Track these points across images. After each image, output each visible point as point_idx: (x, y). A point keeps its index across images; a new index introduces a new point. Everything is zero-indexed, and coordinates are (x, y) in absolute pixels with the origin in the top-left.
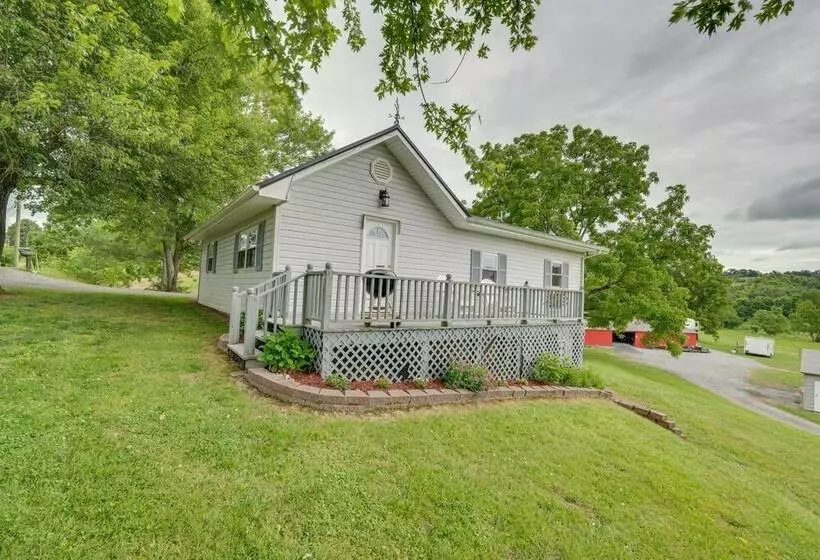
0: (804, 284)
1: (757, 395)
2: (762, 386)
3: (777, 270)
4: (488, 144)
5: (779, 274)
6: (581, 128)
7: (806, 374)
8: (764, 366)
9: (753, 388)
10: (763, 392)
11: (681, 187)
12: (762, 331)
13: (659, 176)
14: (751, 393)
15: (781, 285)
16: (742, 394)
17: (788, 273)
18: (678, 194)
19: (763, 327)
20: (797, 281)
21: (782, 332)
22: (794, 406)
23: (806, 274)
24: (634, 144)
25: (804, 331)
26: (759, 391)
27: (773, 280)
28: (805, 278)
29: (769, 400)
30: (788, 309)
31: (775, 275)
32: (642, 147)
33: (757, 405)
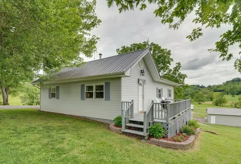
4: (125, 46)
6: (153, 43)
7: (209, 114)
11: (179, 63)
13: (173, 60)
18: (179, 65)
23: (194, 85)
24: (167, 49)
25: (196, 101)
32: (169, 50)
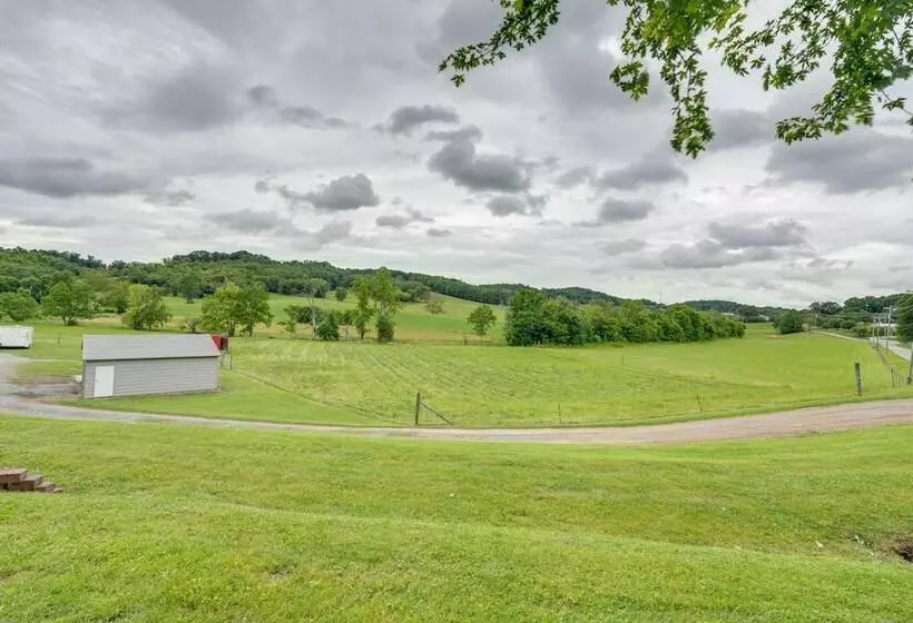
0: (52, 264)
1: (31, 396)
2: (32, 383)
3: (23, 247)
5: (25, 251)
8: (26, 360)
9: (23, 389)
10: (35, 390)
12: (8, 318)
14: (20, 395)
15: (27, 264)
16: (13, 400)
17: (35, 251)
19: (9, 313)
20: (45, 260)
21: (31, 317)
22: (74, 398)
25: (57, 315)
26: (31, 390)
27: (18, 258)
28: (54, 259)
29: (47, 399)
30: (39, 291)
31: (20, 251)
33: (35, 409)
